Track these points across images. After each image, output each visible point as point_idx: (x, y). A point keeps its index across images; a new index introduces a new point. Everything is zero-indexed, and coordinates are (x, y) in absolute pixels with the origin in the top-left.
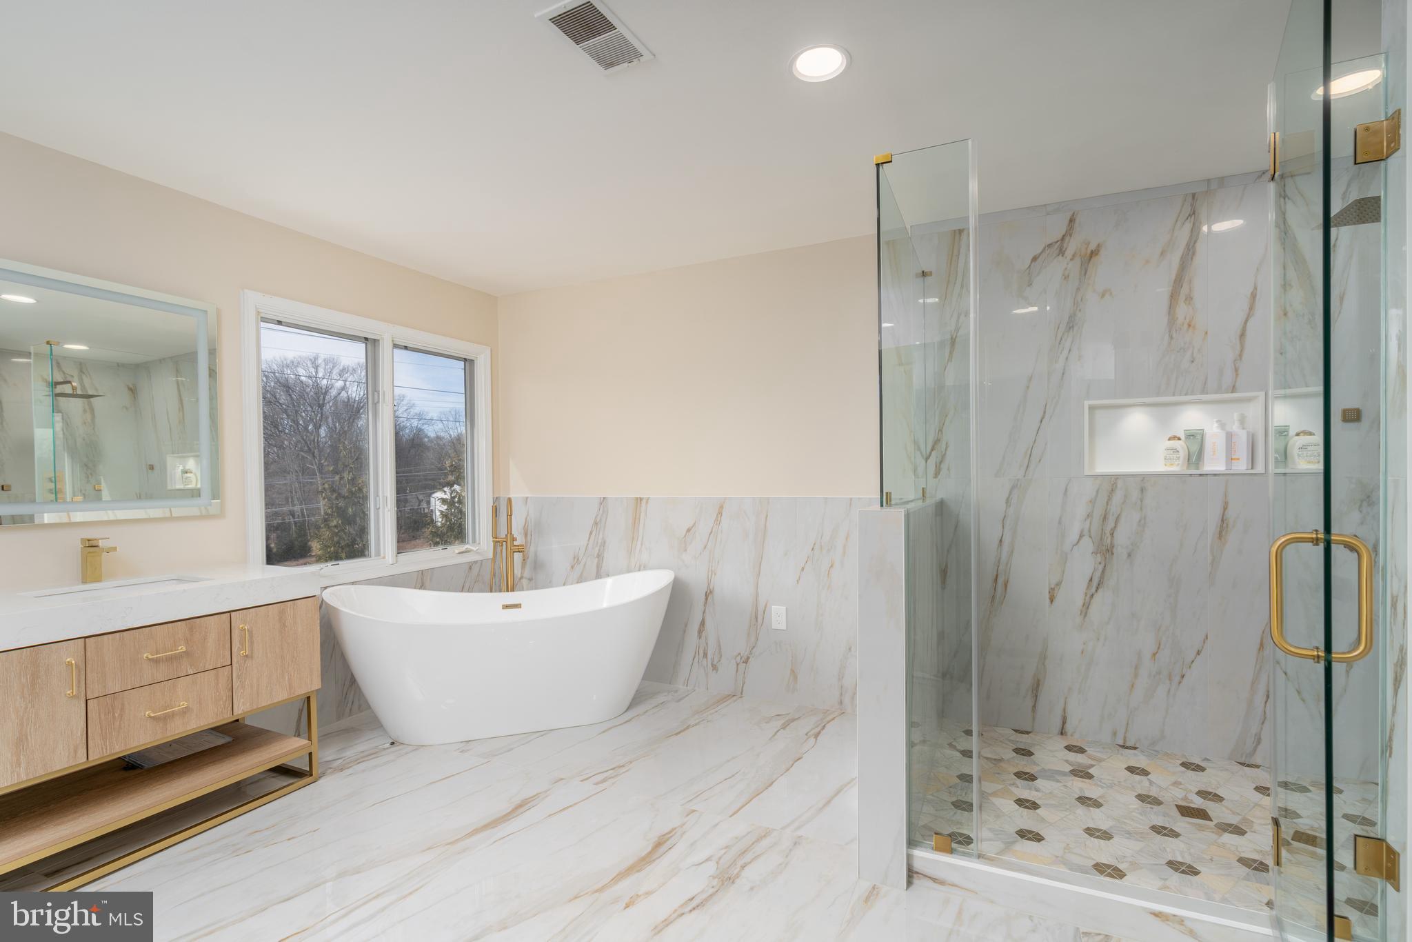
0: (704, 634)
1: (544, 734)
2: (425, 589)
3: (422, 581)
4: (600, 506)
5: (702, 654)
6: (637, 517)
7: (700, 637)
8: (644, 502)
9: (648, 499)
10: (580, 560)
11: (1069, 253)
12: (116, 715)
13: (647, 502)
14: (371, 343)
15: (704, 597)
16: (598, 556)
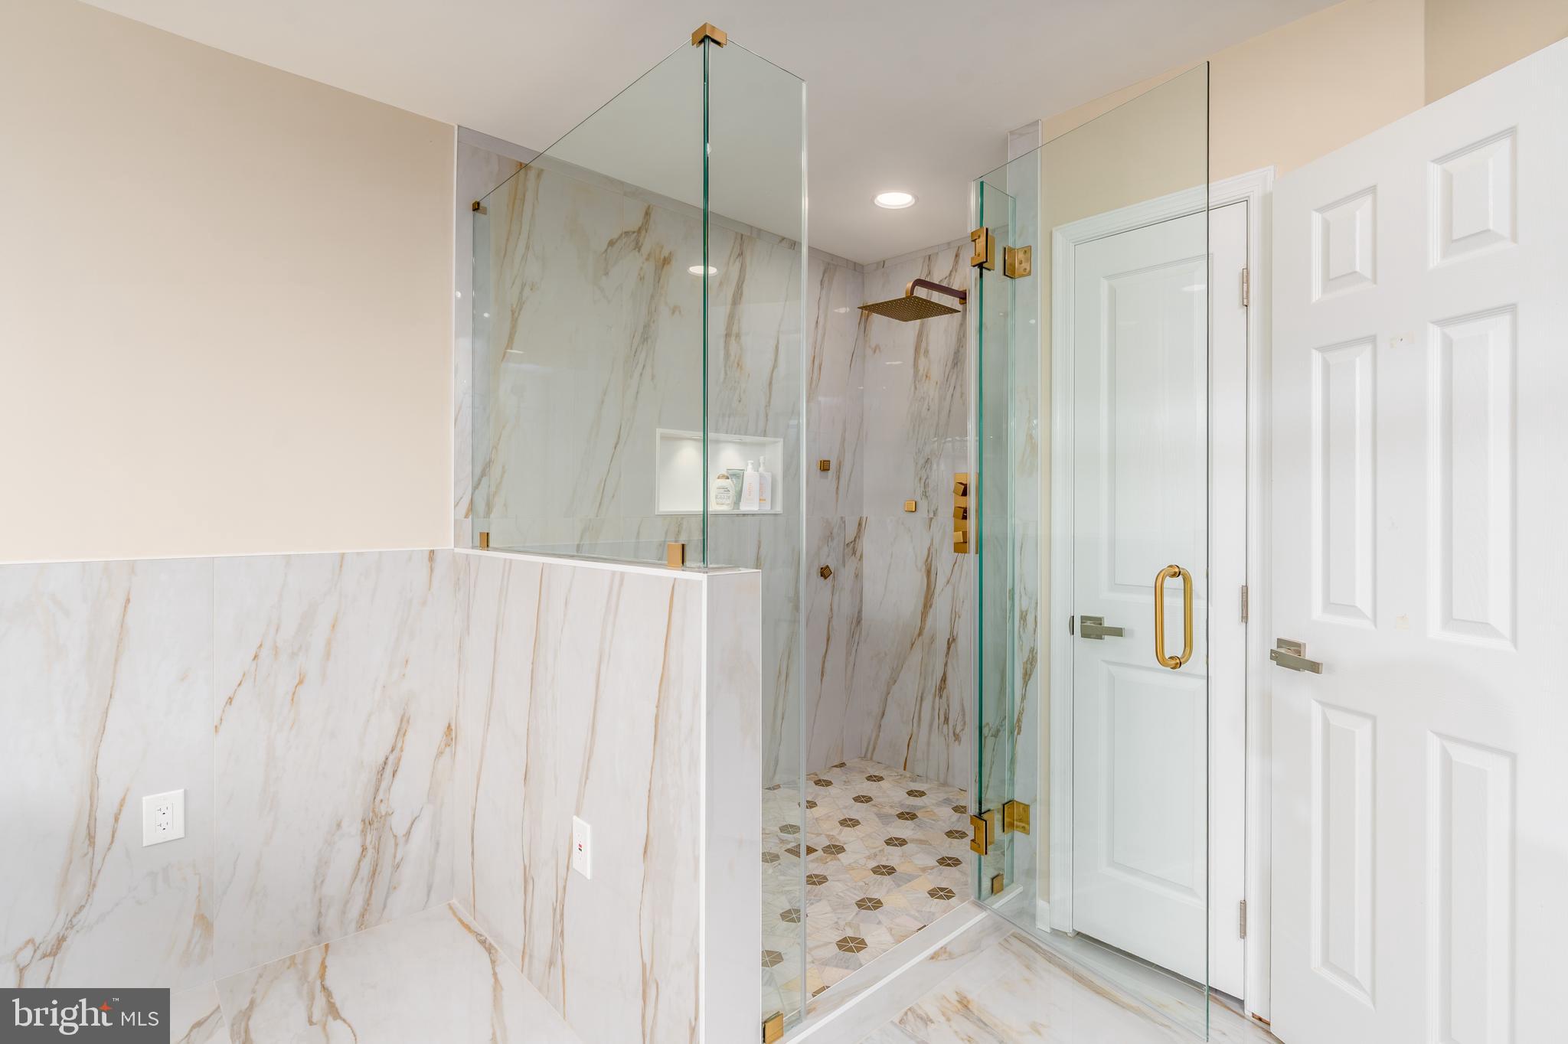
11: (645, 250)
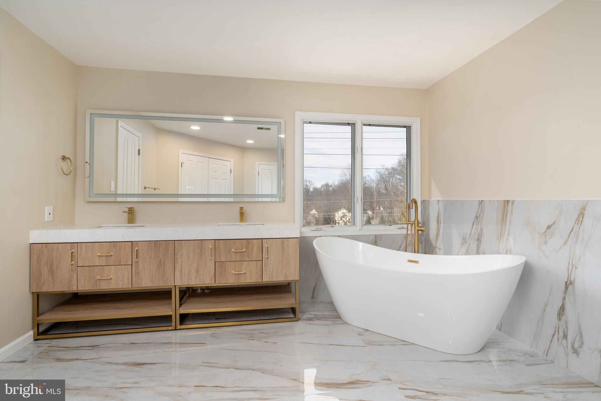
0: (563, 318)
1: (407, 345)
2: (377, 245)
3: (376, 241)
4: (479, 206)
5: (561, 334)
6: (505, 214)
7: (560, 320)
8: (510, 204)
9: (513, 201)
10: (467, 240)
12: (224, 270)
13: (513, 203)
14: (353, 125)
15: (563, 286)
16: (478, 240)
